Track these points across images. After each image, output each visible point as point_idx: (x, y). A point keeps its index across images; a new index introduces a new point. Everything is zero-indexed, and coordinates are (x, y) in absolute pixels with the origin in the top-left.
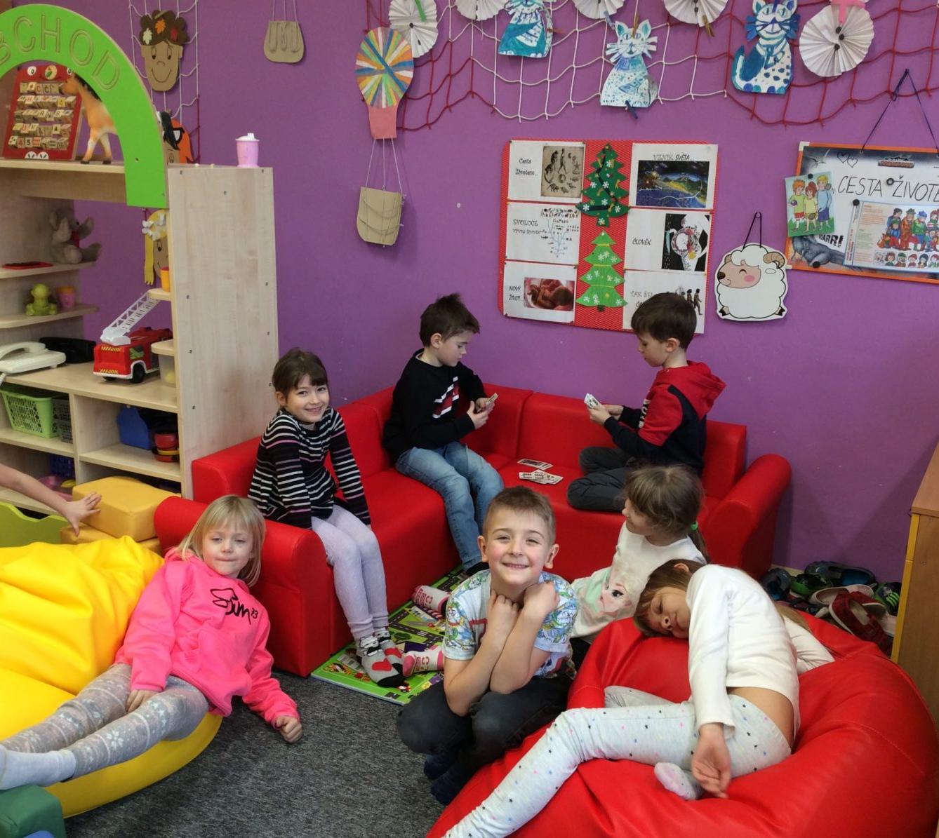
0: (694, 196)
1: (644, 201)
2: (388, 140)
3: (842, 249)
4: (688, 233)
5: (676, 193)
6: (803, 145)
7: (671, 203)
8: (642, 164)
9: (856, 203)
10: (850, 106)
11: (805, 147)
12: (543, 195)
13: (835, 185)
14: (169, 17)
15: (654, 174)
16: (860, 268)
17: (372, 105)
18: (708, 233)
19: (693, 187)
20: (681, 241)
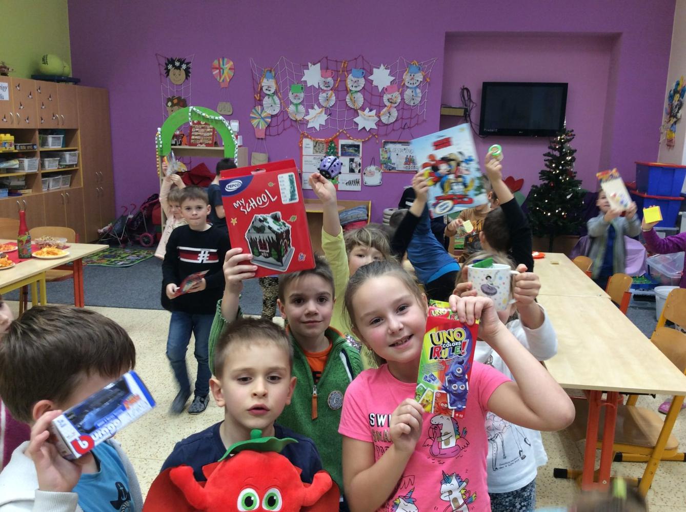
0: (356, 153)
1: (343, 155)
2: (262, 139)
3: (395, 166)
4: (356, 163)
5: (352, 153)
6: (383, 141)
7: (350, 155)
8: (342, 145)
9: (397, 154)
10: (393, 131)
11: (384, 142)
12: (314, 153)
13: (391, 150)
14: (179, 98)
15: (346, 148)
16: (400, 171)
17: (256, 127)
18: (361, 163)
19: (356, 151)
20: (354, 165)
